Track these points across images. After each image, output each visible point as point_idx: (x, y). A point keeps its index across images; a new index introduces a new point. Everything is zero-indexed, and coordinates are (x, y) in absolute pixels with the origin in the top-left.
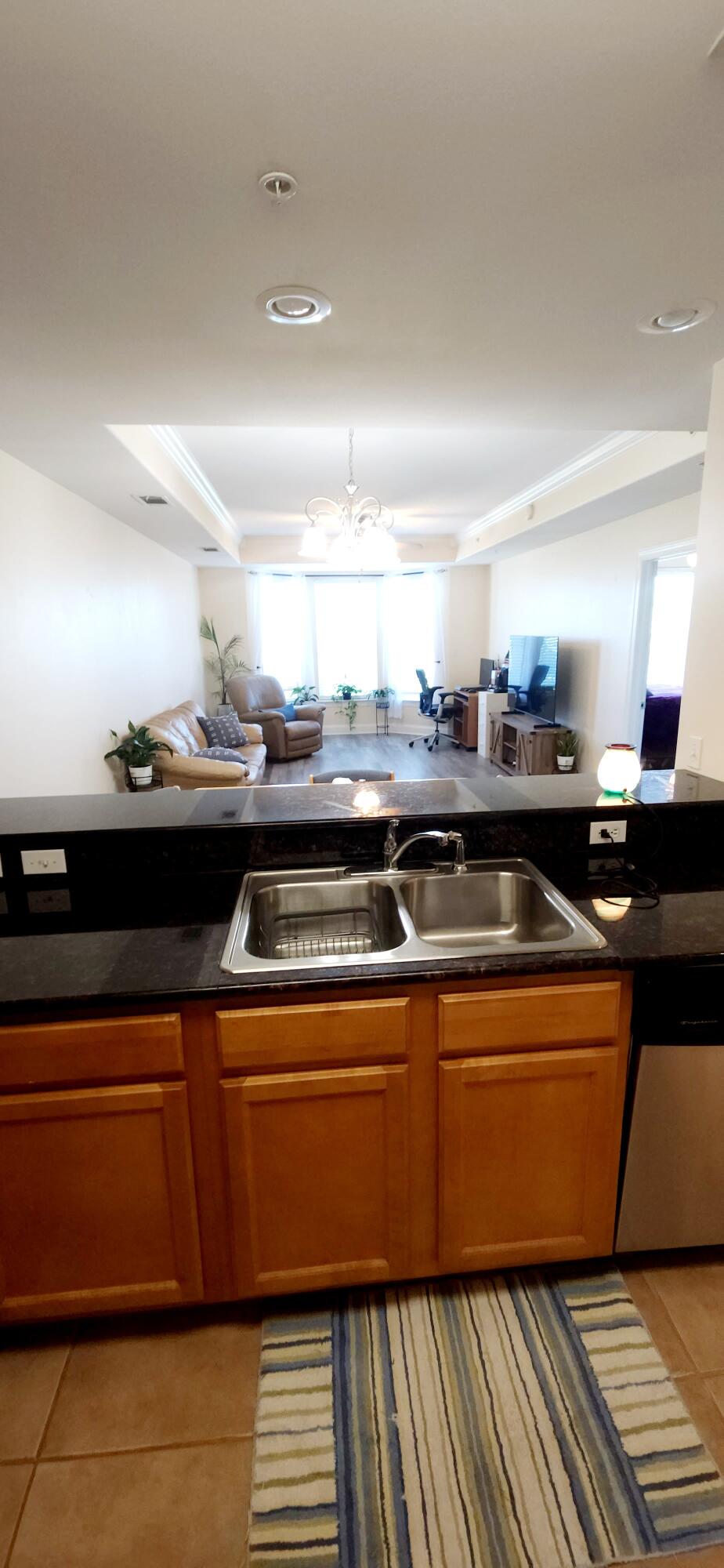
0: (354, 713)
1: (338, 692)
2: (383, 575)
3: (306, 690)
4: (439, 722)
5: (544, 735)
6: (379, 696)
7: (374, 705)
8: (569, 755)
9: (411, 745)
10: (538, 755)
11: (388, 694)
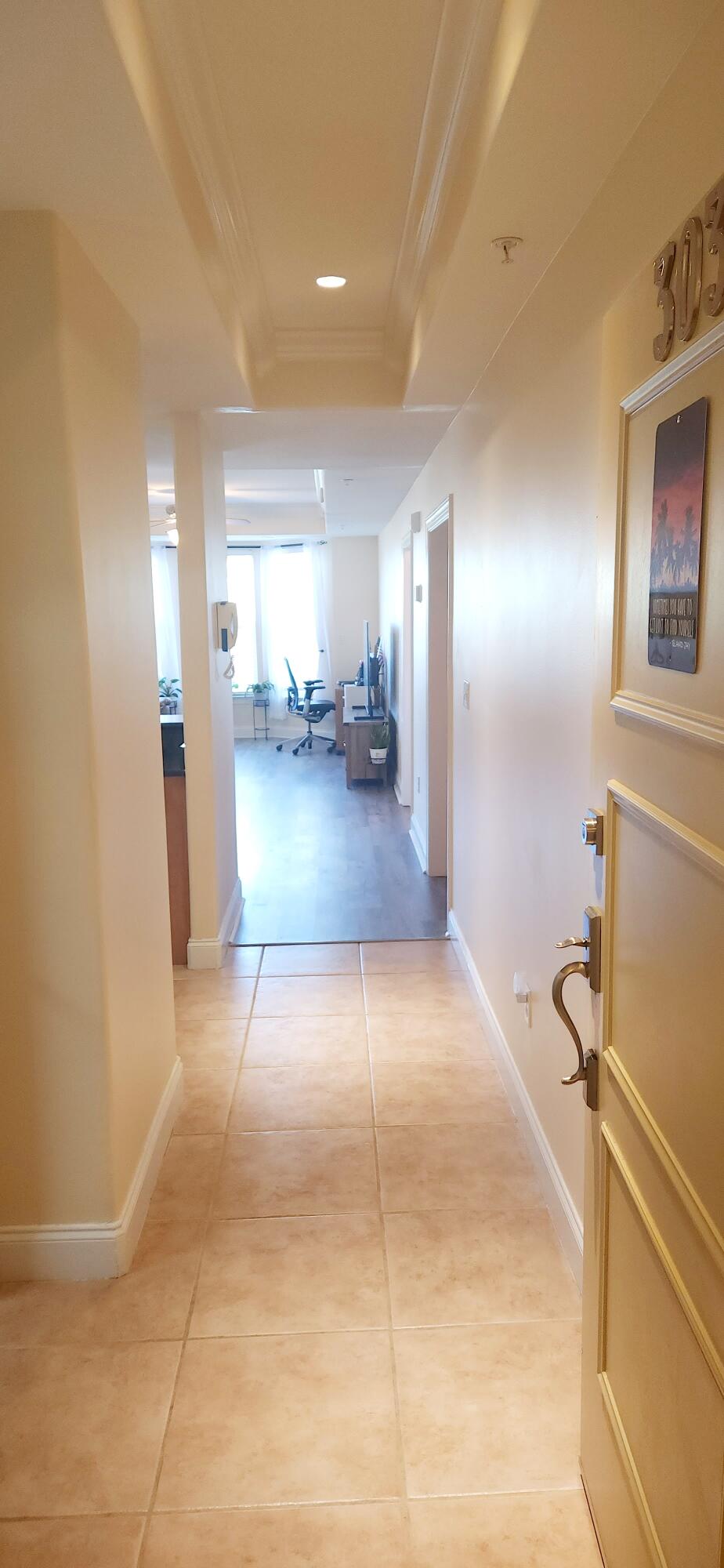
2: (259, 547)
3: (168, 683)
4: (310, 721)
5: (359, 727)
6: (258, 689)
7: (251, 702)
8: (381, 748)
9: (279, 749)
10: (354, 749)
11: (266, 689)
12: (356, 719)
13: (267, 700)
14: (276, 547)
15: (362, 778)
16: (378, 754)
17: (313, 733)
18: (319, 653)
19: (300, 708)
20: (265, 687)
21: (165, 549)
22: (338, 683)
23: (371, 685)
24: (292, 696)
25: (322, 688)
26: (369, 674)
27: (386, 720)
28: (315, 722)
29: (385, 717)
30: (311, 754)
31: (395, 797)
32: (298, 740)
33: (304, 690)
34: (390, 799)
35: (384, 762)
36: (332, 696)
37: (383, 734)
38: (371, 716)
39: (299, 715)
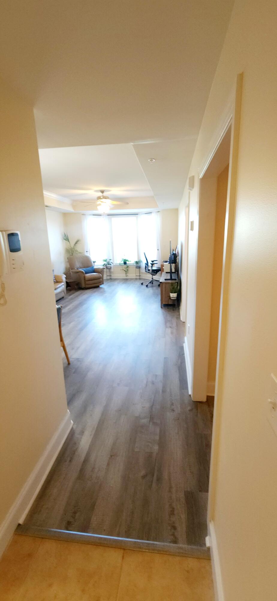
0: (128, 270)
1: (121, 262)
2: (138, 214)
3: (108, 261)
5: (166, 283)
6: (137, 263)
7: (135, 267)
8: (175, 293)
9: (142, 284)
10: (164, 292)
11: (139, 263)
12: (165, 280)
13: (140, 266)
14: (143, 214)
15: (167, 303)
16: (173, 295)
17: (154, 279)
18: (157, 250)
19: (149, 270)
20: (139, 262)
21: (107, 216)
22: (162, 261)
23: (173, 263)
24: (147, 266)
25: (157, 263)
26: (173, 259)
27: (177, 281)
28: (154, 275)
29: (177, 279)
30: (152, 287)
31: (179, 315)
32: (148, 281)
33: (151, 264)
34: (177, 317)
35: (176, 298)
36: (160, 267)
37: (176, 287)
38: (171, 279)
39: (149, 272)
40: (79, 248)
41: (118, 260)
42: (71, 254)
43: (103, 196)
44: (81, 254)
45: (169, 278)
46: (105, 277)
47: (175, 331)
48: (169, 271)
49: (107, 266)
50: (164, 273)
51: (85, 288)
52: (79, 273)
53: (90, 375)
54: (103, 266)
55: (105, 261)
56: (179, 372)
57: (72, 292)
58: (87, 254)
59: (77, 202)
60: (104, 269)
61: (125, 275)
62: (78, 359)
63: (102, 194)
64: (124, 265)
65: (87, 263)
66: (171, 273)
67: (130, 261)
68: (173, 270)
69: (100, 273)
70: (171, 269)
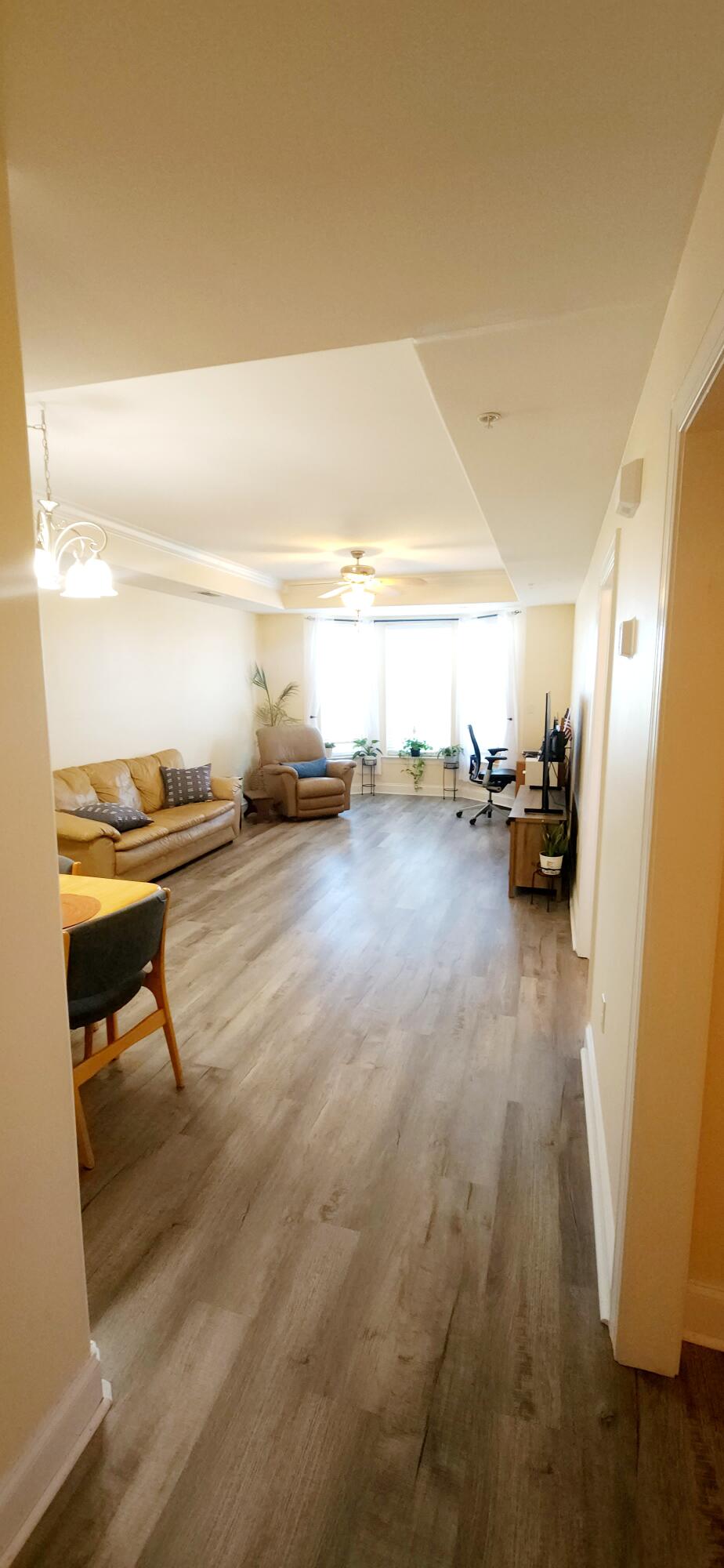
0: (420, 771)
1: (405, 748)
2: (457, 619)
3: (368, 743)
4: (491, 791)
5: (528, 823)
6: (447, 752)
7: (442, 764)
8: (555, 855)
9: (459, 815)
10: (520, 849)
11: (455, 753)
12: (527, 811)
13: (458, 762)
14: (472, 619)
15: (528, 886)
16: (551, 863)
17: (494, 803)
18: (507, 720)
19: (481, 777)
20: (454, 750)
23: (552, 760)
24: (474, 764)
25: (505, 759)
26: (554, 749)
27: (564, 818)
28: (495, 791)
29: (565, 812)
30: (489, 824)
31: (568, 928)
32: (478, 808)
33: (486, 758)
34: (562, 934)
35: (558, 872)
36: (514, 768)
37: (559, 837)
38: (545, 809)
39: (480, 783)
40: (291, 707)
41: (395, 744)
42: (270, 723)
43: (358, 565)
44: (294, 724)
45: (538, 805)
46: (355, 788)
47: (550, 991)
48: (540, 783)
49: (363, 759)
50: (524, 790)
51: (296, 817)
52: (283, 775)
53: (237, 1151)
54: (354, 757)
55: (362, 743)
56: (563, 1183)
57: (260, 826)
58: (309, 723)
59: (291, 586)
60: (353, 766)
61: (412, 786)
62: (215, 1069)
63: (356, 560)
64: (410, 757)
65: (310, 751)
66: (545, 788)
67: (431, 749)
68: (554, 782)
69: (342, 779)
70: (546, 779)
